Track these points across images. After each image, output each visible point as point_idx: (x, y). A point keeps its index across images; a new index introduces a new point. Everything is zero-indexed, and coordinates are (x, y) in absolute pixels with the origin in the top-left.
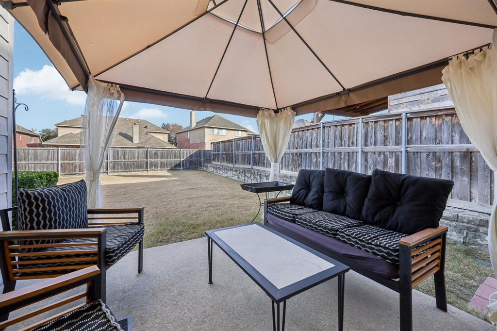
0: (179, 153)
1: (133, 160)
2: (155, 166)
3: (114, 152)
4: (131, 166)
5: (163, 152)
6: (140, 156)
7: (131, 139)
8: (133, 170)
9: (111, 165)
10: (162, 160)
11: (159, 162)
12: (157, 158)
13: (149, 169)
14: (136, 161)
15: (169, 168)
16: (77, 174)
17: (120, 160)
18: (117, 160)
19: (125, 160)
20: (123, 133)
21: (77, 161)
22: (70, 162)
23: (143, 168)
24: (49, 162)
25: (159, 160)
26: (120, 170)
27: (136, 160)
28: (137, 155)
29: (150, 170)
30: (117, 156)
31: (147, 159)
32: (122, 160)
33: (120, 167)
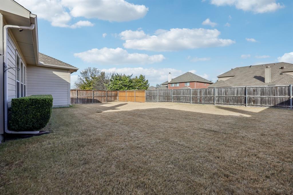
0: (287, 89)
1: (233, 96)
2: (254, 102)
3: (218, 90)
4: (231, 100)
5: (263, 89)
6: (239, 92)
7: (262, 79)
8: (232, 103)
9: (217, 99)
10: (262, 96)
11: (259, 99)
12: (257, 94)
13: (247, 104)
14: (235, 97)
15: (272, 105)
16: (198, 103)
17: (222, 96)
18: (220, 96)
19: (226, 96)
20: (258, 76)
21: (199, 96)
22: (196, 96)
23: (241, 102)
24: (188, 96)
25: (259, 96)
26: (222, 103)
27: (235, 95)
28: (236, 92)
29: (249, 105)
30: (221, 93)
31: (245, 95)
32: (224, 96)
33: (222, 101)
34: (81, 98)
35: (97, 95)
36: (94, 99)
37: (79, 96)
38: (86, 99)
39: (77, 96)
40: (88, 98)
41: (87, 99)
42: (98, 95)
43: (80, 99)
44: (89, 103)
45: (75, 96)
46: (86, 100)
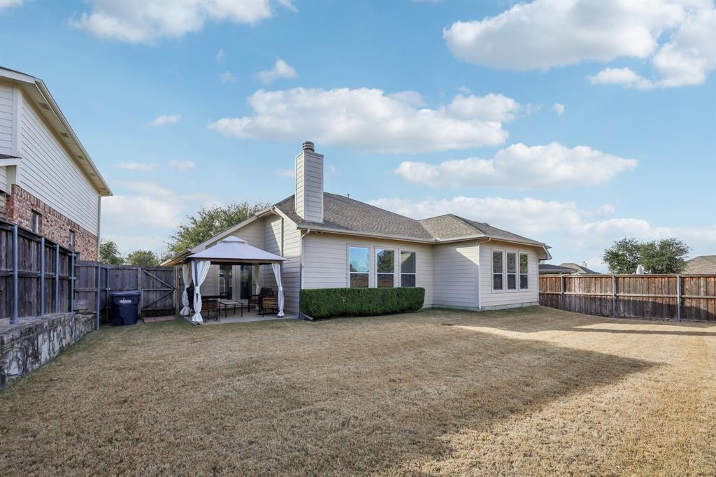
34: (629, 301)
35: (699, 293)
36: (687, 304)
37: (622, 294)
38: (650, 305)
39: (617, 291)
40: (659, 301)
41: (654, 303)
42: (707, 293)
43: (627, 302)
44: (662, 316)
45: (609, 293)
46: (649, 308)
